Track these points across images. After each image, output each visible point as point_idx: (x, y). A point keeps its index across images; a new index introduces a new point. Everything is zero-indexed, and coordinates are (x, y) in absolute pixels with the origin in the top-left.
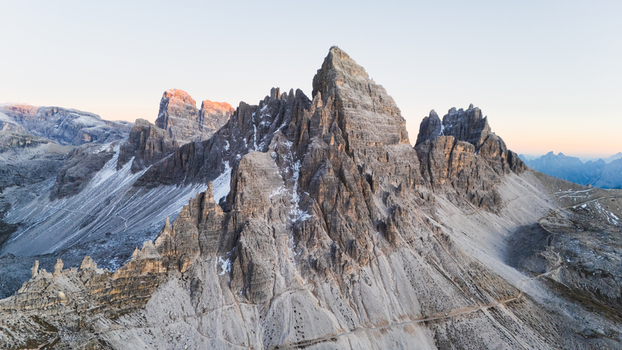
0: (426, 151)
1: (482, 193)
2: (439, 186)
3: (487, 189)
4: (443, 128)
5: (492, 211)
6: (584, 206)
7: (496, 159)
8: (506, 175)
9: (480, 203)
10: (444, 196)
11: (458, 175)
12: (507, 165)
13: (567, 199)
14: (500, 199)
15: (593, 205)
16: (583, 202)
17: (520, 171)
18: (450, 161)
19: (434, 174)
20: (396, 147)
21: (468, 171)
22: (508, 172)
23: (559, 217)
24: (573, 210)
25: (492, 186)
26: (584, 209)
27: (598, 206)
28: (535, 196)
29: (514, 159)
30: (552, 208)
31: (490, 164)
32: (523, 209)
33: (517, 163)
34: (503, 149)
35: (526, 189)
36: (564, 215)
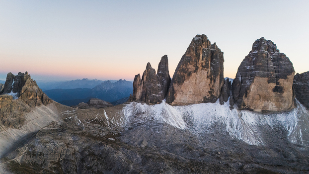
1: (11, 119)
3: (15, 117)
4: (14, 82)
5: (16, 128)
7: (32, 99)
8: (37, 107)
9: (9, 124)
12: (39, 100)
13: (65, 115)
14: (24, 120)
15: (74, 117)
16: (70, 117)
17: (47, 103)
21: (4, 109)
22: (39, 105)
23: (55, 125)
24: (65, 120)
25: (21, 115)
26: (70, 120)
27: (76, 117)
28: (49, 116)
29: (44, 99)
30: (55, 120)
31: (26, 102)
32: (37, 124)
33: (46, 100)
34: (38, 94)
35: (46, 113)
36: (59, 123)
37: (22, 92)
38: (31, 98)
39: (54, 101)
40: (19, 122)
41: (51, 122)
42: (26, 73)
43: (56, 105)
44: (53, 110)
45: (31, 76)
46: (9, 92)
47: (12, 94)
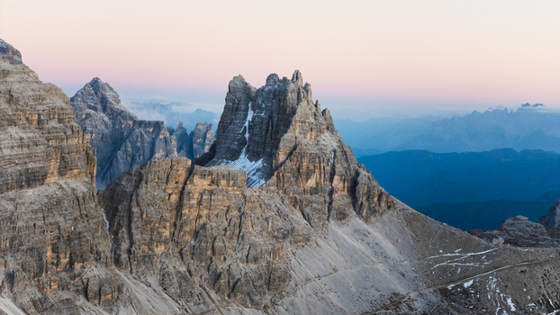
0: (129, 189)
1: (241, 269)
2: (148, 259)
3: (256, 260)
4: (250, 117)
5: (256, 305)
6: (466, 285)
7: (314, 191)
8: (333, 224)
9: (233, 289)
10: (153, 280)
11: (196, 234)
12: (341, 198)
13: (444, 269)
14: (286, 277)
15: (484, 281)
16: (465, 278)
17: (373, 211)
18: (179, 206)
19: (137, 236)
20: (30, 193)
21: (216, 225)
22: (342, 216)
23: (404, 309)
24: (445, 293)
25: (274, 253)
26: (465, 292)
27: (493, 283)
28: (380, 267)
29: (362, 189)
30: (402, 290)
31: (295, 203)
32: (332, 296)
33: (369, 196)
34: (339, 168)
35: (368, 252)
36: (419, 305)
37: (282, 157)
38: (311, 183)
39: (400, 204)
40: (269, 283)
41: (387, 294)
42: (297, 76)
43: (410, 221)
44: (395, 243)
45: (312, 88)
46: (234, 156)
47: (243, 165)
